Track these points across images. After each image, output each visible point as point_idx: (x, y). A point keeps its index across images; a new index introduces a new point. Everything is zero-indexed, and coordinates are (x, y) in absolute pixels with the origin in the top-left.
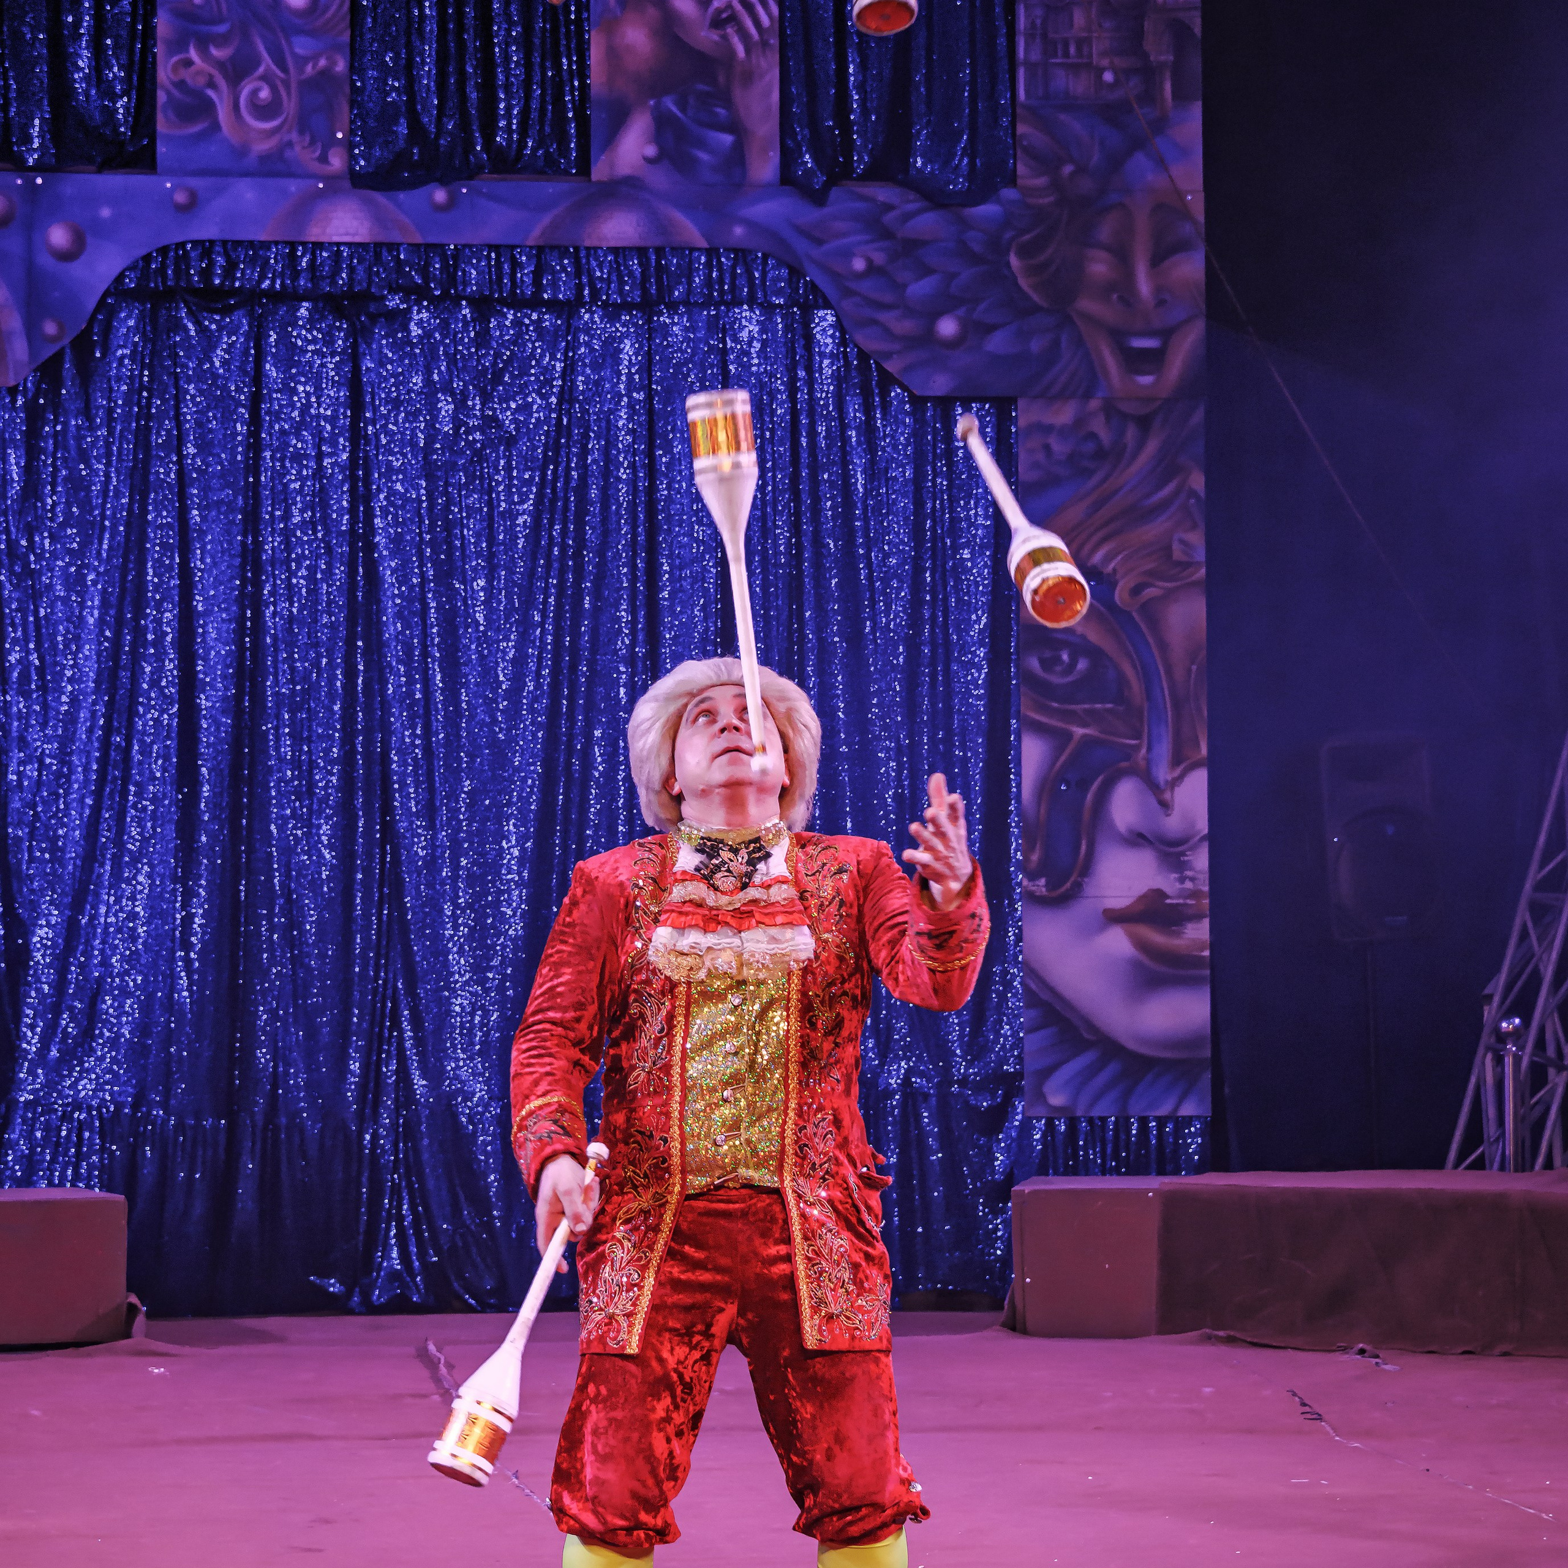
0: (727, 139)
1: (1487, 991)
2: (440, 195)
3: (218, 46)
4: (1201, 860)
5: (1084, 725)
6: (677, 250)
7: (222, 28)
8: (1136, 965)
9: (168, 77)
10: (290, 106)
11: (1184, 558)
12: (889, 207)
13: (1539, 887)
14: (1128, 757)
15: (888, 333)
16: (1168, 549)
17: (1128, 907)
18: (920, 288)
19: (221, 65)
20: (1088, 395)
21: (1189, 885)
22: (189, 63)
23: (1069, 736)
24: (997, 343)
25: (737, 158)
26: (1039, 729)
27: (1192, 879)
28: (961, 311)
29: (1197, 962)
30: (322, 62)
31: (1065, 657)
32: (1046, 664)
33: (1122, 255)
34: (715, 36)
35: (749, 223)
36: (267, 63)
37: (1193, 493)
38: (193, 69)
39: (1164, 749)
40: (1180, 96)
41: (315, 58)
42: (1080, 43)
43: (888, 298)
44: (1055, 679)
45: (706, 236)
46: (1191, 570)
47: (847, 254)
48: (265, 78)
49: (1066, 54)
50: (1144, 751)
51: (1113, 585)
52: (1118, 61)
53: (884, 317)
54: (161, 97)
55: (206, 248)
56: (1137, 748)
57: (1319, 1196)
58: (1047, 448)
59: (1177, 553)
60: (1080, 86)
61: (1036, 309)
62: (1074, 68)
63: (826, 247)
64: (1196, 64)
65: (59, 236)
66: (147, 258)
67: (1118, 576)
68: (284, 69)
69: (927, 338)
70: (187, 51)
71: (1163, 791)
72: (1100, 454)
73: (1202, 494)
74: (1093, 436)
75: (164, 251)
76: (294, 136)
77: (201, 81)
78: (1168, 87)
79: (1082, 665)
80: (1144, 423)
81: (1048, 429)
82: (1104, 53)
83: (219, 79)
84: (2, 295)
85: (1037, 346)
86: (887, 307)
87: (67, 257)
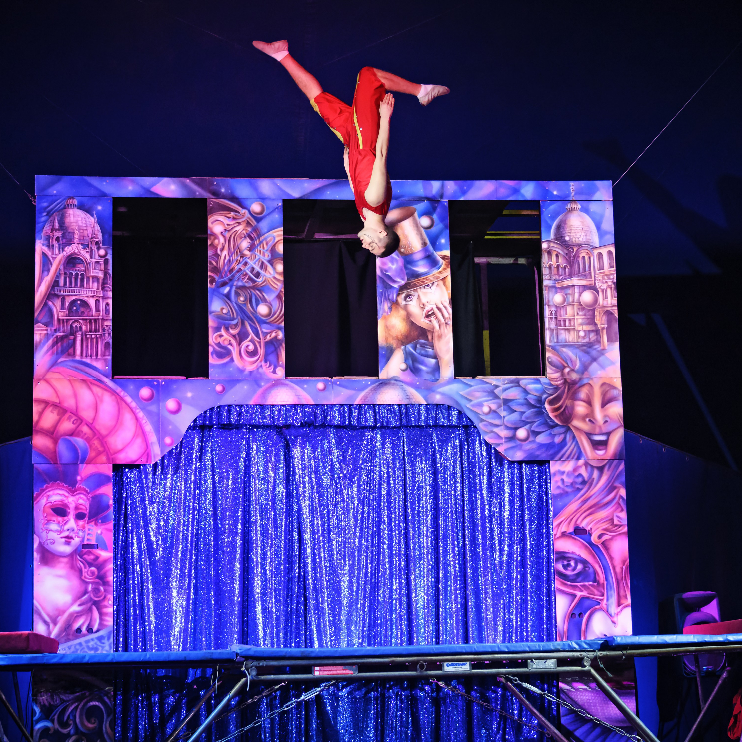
0: (433, 361)
2: (321, 384)
3: (233, 329)
5: (581, 591)
6: (415, 405)
7: (234, 322)
9: (214, 342)
10: (261, 352)
11: (619, 523)
12: (497, 387)
14: (599, 604)
15: (499, 437)
16: (612, 520)
18: (510, 418)
19: (234, 336)
20: (578, 459)
22: (221, 336)
23: (574, 596)
24: (541, 439)
25: (437, 369)
28: (527, 427)
30: (274, 335)
32: (565, 567)
33: (589, 402)
34: (427, 321)
35: (443, 394)
36: (252, 335)
37: (621, 497)
38: (223, 338)
39: (613, 600)
40: (610, 340)
41: (271, 332)
42: (570, 320)
43: (497, 422)
44: (569, 573)
45: (426, 399)
46: (621, 528)
47: (480, 405)
48: (252, 341)
49: (565, 325)
50: (605, 601)
51: (590, 535)
52: (585, 328)
53: (496, 430)
54: (211, 349)
55: (229, 408)
56: (602, 600)
58: (562, 480)
59: (616, 522)
60: (571, 337)
61: (557, 425)
62: (568, 331)
63: (472, 403)
64: (616, 327)
65: (171, 405)
66: (206, 412)
67: (592, 531)
68: (258, 337)
69: (512, 438)
70: (221, 331)
71: (613, 617)
72: (584, 482)
73: (625, 498)
74: (580, 475)
75: (212, 409)
76: (263, 363)
77: (226, 343)
78: (605, 337)
79: (580, 567)
80: (601, 469)
81: (563, 473)
82: (582, 324)
83: (233, 342)
84: (149, 428)
85: (557, 440)
86: (497, 426)
87: (175, 412)
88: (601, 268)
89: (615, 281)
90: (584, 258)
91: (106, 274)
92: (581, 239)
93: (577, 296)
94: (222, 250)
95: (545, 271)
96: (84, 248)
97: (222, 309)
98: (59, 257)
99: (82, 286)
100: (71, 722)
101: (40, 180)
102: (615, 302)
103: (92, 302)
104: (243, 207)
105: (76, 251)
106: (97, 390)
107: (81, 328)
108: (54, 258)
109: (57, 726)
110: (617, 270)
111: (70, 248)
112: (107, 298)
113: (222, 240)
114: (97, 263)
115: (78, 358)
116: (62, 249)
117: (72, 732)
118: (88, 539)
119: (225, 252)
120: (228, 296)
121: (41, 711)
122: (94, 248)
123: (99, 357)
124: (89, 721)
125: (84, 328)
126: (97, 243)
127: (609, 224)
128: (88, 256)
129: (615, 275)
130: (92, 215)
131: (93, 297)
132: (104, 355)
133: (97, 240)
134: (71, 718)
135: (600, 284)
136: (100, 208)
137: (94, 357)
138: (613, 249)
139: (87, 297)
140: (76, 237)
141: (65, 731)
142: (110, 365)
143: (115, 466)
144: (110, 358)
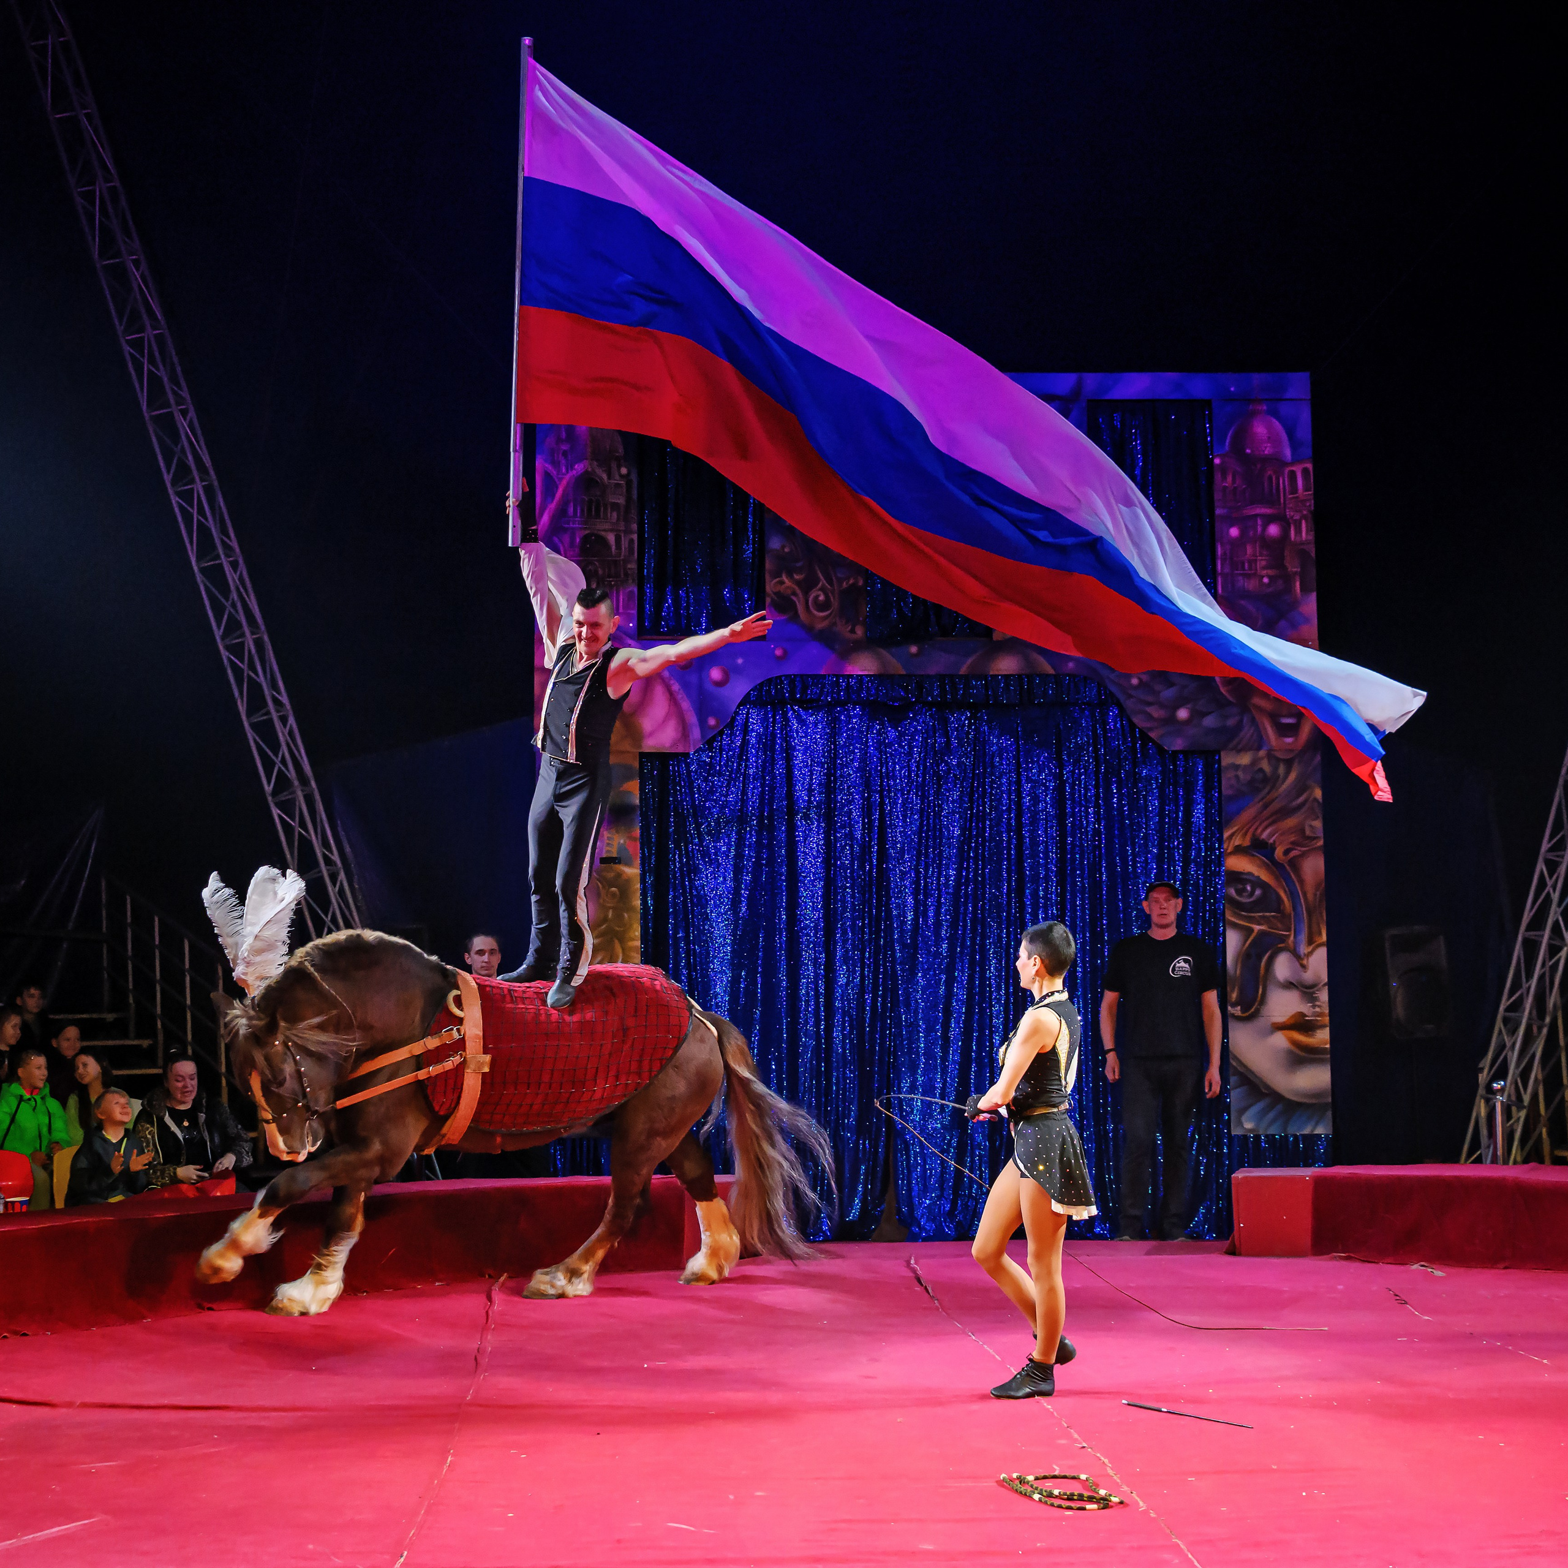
1: (1481, 1065)
2: (914, 649)
3: (797, 573)
4: (1324, 996)
6: (1040, 675)
7: (799, 564)
8: (1290, 1052)
9: (772, 591)
10: (835, 603)
13: (1507, 1010)
14: (1283, 941)
15: (1150, 717)
16: (1303, 831)
17: (1284, 1022)
18: (1168, 694)
19: (798, 583)
20: (1259, 748)
21: (1317, 1009)
22: (782, 583)
23: (1251, 930)
24: (1209, 721)
26: (1235, 926)
27: (1319, 1006)
28: (1190, 705)
29: (1322, 1051)
30: (851, 581)
31: (1249, 888)
32: (1239, 892)
36: (823, 581)
37: (1315, 800)
38: (785, 585)
39: (1303, 937)
40: (1305, 589)
41: (848, 579)
42: (1250, 562)
43: (1150, 699)
44: (1244, 900)
45: (1053, 667)
46: (1315, 841)
47: (1129, 676)
48: (823, 589)
49: (1243, 568)
50: (1292, 938)
51: (1273, 848)
52: (1270, 572)
53: (1149, 709)
54: (768, 601)
55: (791, 679)
56: (1289, 936)
57: (1400, 1179)
58: (1237, 777)
59: (1308, 832)
60: (1251, 585)
61: (1230, 703)
62: (1248, 576)
63: (1116, 673)
64: (1313, 572)
65: (715, 674)
66: (761, 685)
67: (1277, 843)
68: (831, 583)
69: (1171, 720)
70: (781, 576)
71: (1302, 959)
72: (1266, 780)
73: (1321, 800)
74: (1261, 770)
75: (769, 681)
76: (837, 620)
77: (789, 592)
78: (1298, 584)
79: (1258, 892)
80: (1289, 763)
81: (1237, 767)
82: (1264, 568)
83: (798, 591)
84: (686, 705)
85: (1231, 722)
86: (1150, 704)
87: (720, 684)
88: (1294, 490)
89: (1313, 508)
90: (1270, 478)
91: (629, 499)
92: (1266, 452)
93: (1259, 529)
95: (1217, 496)
96: (600, 466)
97: (783, 547)
98: (567, 477)
99: (598, 516)
102: (1311, 537)
103: (611, 538)
105: (589, 469)
107: (596, 572)
108: (561, 480)
110: (1315, 494)
111: (582, 465)
112: (632, 532)
114: (618, 485)
116: (570, 467)
118: (608, 851)
120: (790, 529)
122: (614, 465)
123: (621, 610)
125: (600, 572)
126: (617, 459)
127: (1305, 432)
128: (605, 477)
129: (1313, 502)
131: (611, 530)
132: (626, 607)
133: (617, 455)
135: (1292, 514)
138: (1310, 466)
139: (604, 530)
140: (589, 451)
142: (635, 621)
143: (642, 755)
144: (634, 612)
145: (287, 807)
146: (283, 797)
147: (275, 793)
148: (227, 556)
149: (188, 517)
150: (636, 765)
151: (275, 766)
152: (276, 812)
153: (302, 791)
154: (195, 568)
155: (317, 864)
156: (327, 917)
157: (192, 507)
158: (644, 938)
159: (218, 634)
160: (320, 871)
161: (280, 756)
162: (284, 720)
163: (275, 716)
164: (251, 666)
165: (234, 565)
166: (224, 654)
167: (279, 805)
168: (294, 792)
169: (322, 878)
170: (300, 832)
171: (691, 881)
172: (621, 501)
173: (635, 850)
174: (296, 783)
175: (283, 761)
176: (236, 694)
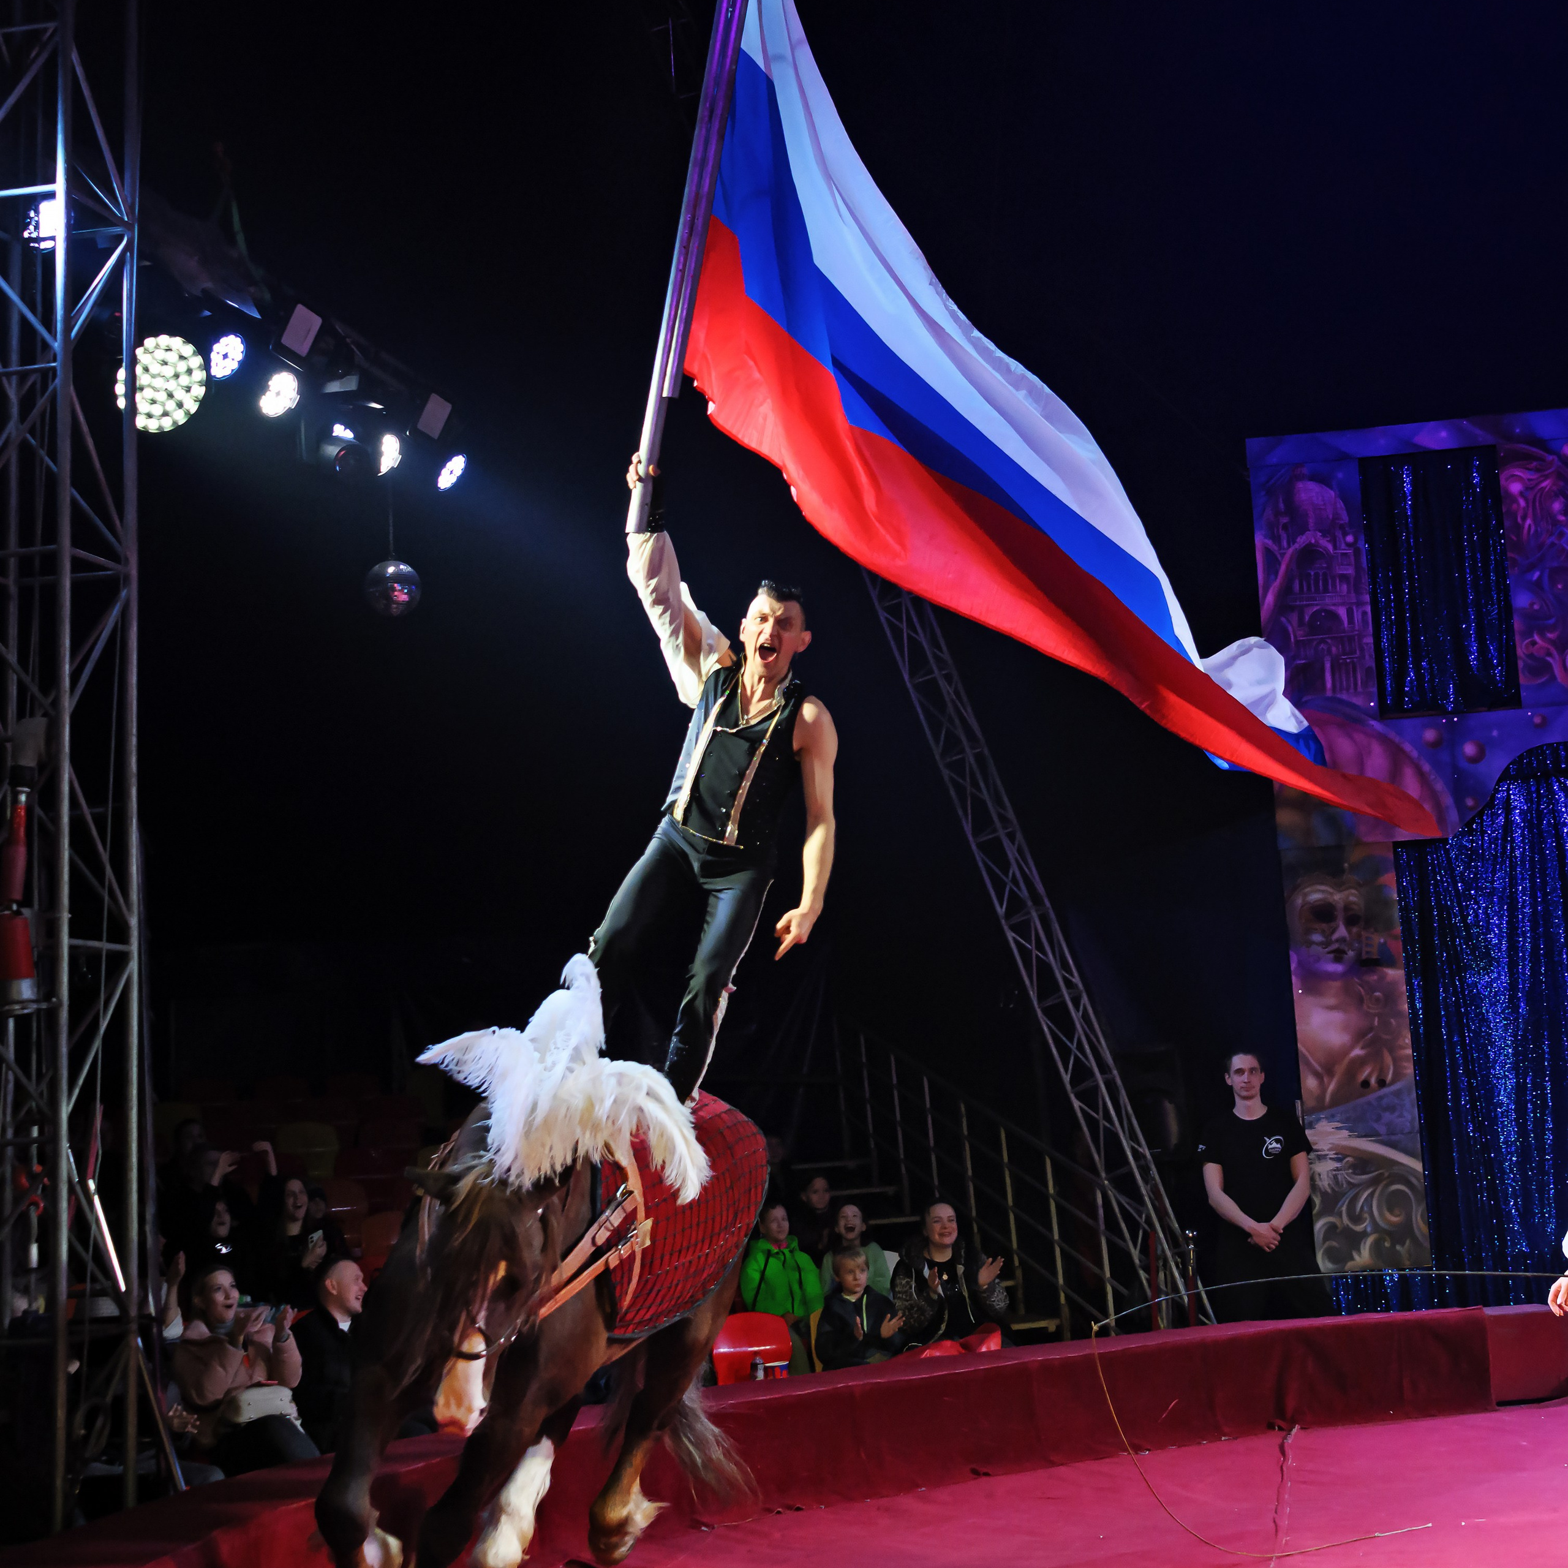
3: (1551, 632)
7: (1552, 621)
9: (1524, 653)
19: (1552, 642)
22: (1534, 643)
54: (1520, 664)
65: (1469, 749)
66: (1521, 757)
70: (1533, 637)
75: (1530, 752)
77: (1545, 653)
83: (1555, 652)
84: (1439, 786)
87: (1475, 760)
91: (1358, 567)
94: (1524, 518)
96: (1324, 536)
97: (1532, 604)
98: (1291, 550)
99: (1326, 590)
100: (1366, 1215)
101: (1253, 445)
103: (1342, 612)
104: (1550, 451)
105: (1313, 541)
106: (1359, 737)
107: (1329, 651)
108: (1283, 555)
109: (1346, 1220)
111: (1304, 537)
112: (1363, 604)
113: (1522, 503)
114: (1344, 555)
115: (1329, 694)
116: (1292, 540)
117: (1369, 1229)
118: (1367, 952)
119: (1529, 522)
120: (1539, 583)
121: (1323, 1202)
122: (1339, 534)
123: (1360, 689)
124: (1391, 1211)
125: (1334, 649)
126: (1342, 527)
128: (1330, 547)
130: (1331, 488)
131: (1343, 604)
132: (1367, 686)
133: (1342, 522)
134: (1365, 1209)
136: (1340, 475)
137: (1352, 691)
139: (1334, 605)
140: (1311, 522)
141: (1359, 1228)
142: (1376, 698)
143: (1396, 845)
144: (1374, 690)
145: (1023, 929)
146: (1017, 919)
147: (1008, 915)
148: (941, 669)
149: (897, 632)
150: (1391, 856)
151: (1005, 887)
152: (1010, 935)
153: (1037, 911)
154: (908, 685)
155: (1058, 989)
156: (1072, 1043)
157: (901, 622)
158: (1415, 1046)
159: (937, 752)
160: (1062, 996)
161: (1010, 874)
162: (1011, 837)
163: (1002, 833)
164: (974, 783)
165: (948, 678)
166: (946, 773)
167: (1013, 928)
168: (1029, 913)
169: (1064, 1004)
170: (1037, 955)
171: (1462, 980)
172: (1350, 571)
173: (1397, 947)
174: (1030, 903)
175: (1015, 881)
176: (960, 812)
